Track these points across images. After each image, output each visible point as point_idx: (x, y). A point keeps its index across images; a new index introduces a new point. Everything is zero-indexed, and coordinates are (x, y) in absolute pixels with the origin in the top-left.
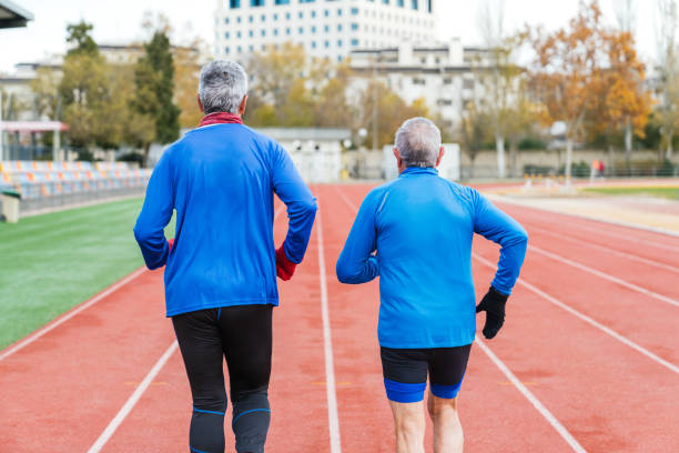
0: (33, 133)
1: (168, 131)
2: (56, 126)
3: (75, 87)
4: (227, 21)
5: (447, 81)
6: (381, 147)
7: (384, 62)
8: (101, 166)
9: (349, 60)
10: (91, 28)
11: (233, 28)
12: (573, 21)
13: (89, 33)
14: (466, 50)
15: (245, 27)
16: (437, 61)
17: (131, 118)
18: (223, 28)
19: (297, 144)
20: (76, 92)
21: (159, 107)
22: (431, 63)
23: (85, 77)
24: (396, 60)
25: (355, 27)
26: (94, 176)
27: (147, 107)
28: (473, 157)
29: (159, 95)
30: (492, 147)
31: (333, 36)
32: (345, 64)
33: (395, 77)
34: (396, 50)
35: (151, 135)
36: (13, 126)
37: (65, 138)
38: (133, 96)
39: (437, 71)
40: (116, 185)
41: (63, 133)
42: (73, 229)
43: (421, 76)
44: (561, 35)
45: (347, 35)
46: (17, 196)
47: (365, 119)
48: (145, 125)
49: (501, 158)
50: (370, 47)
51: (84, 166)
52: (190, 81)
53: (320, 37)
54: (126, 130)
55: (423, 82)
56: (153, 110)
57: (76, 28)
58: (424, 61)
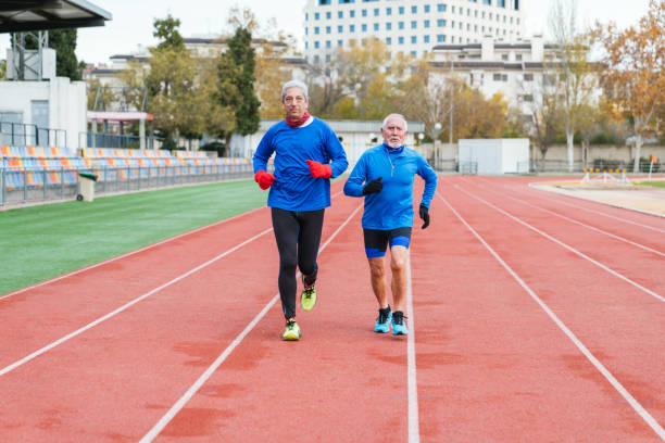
0: (122, 122)
1: (248, 122)
2: (143, 116)
3: (162, 80)
4: (317, 16)
5: (528, 78)
6: (455, 141)
7: (468, 57)
8: (180, 154)
9: (432, 55)
10: (178, 23)
11: (323, 23)
12: (643, 20)
13: (175, 28)
14: (546, 47)
15: (334, 22)
16: (519, 57)
17: (213, 109)
18: (313, 23)
19: (372, 136)
20: (163, 84)
21: (241, 99)
22: (512, 60)
23: (171, 70)
24: (479, 56)
25: (442, 23)
26: (172, 162)
27: (228, 99)
28: (544, 152)
29: (240, 88)
30: (564, 142)
31: (420, 32)
32: (429, 59)
33: (477, 73)
34: (479, 46)
35: (231, 126)
36: (102, 115)
37: (151, 128)
38: (215, 89)
39: (518, 67)
40: (193, 172)
41: (148, 123)
42: (140, 207)
43: (503, 72)
44: (631, 33)
45: (434, 31)
46: (93, 178)
47: (441, 113)
48: (225, 116)
49: (571, 152)
50: (457, 43)
51: (165, 154)
52: (274, 75)
53: (407, 33)
54: (208, 122)
55: (505, 78)
56: (234, 102)
57: (164, 23)
58: (505, 57)
